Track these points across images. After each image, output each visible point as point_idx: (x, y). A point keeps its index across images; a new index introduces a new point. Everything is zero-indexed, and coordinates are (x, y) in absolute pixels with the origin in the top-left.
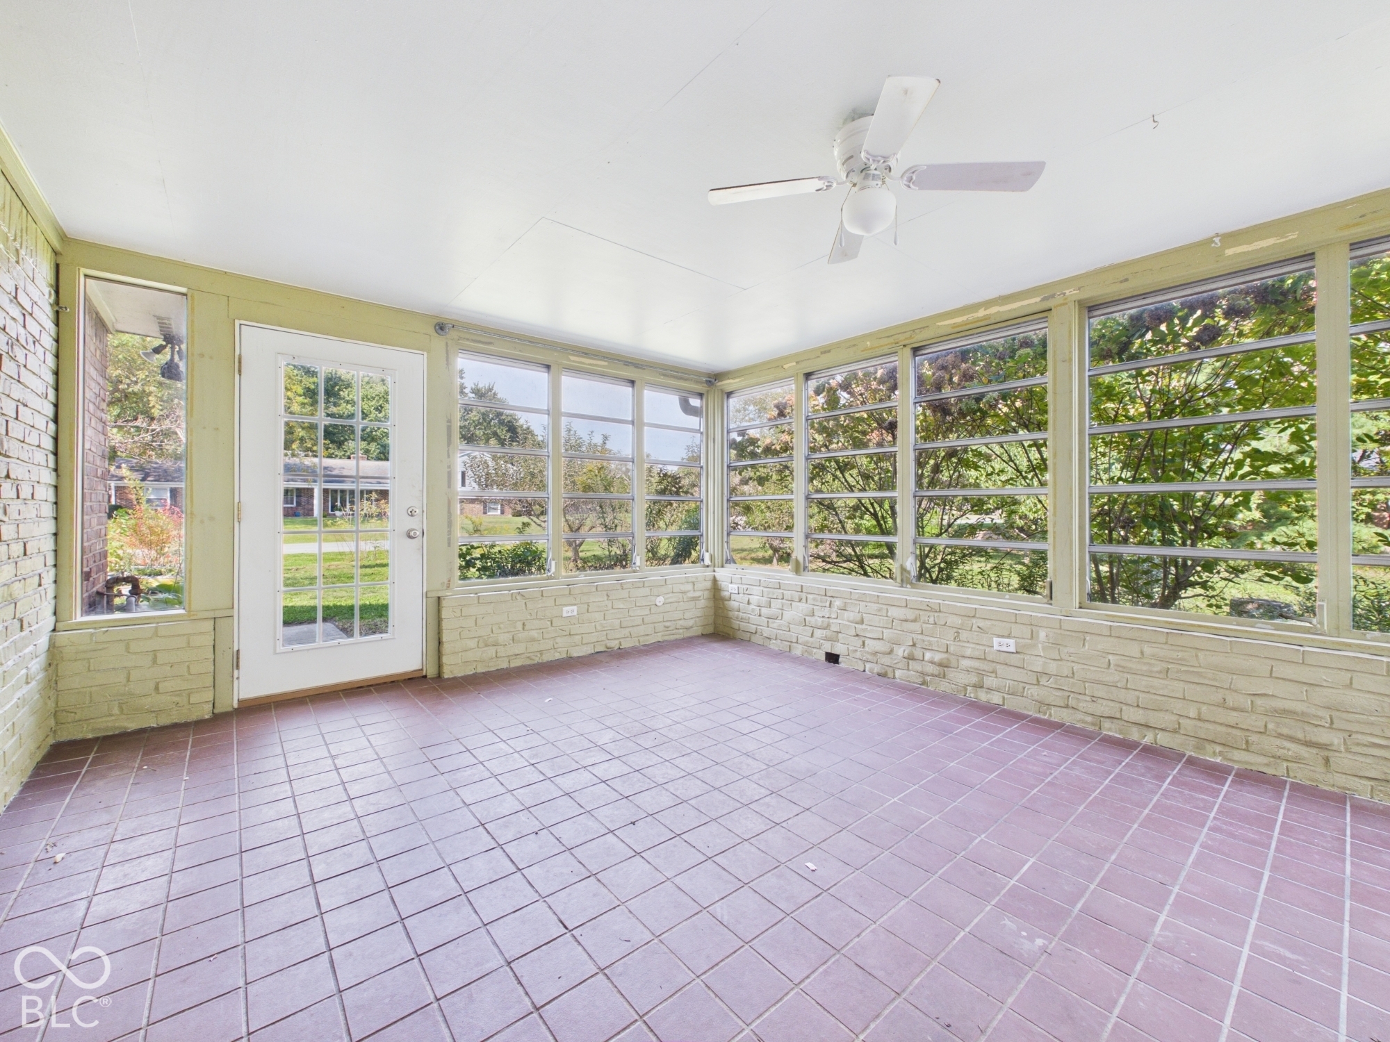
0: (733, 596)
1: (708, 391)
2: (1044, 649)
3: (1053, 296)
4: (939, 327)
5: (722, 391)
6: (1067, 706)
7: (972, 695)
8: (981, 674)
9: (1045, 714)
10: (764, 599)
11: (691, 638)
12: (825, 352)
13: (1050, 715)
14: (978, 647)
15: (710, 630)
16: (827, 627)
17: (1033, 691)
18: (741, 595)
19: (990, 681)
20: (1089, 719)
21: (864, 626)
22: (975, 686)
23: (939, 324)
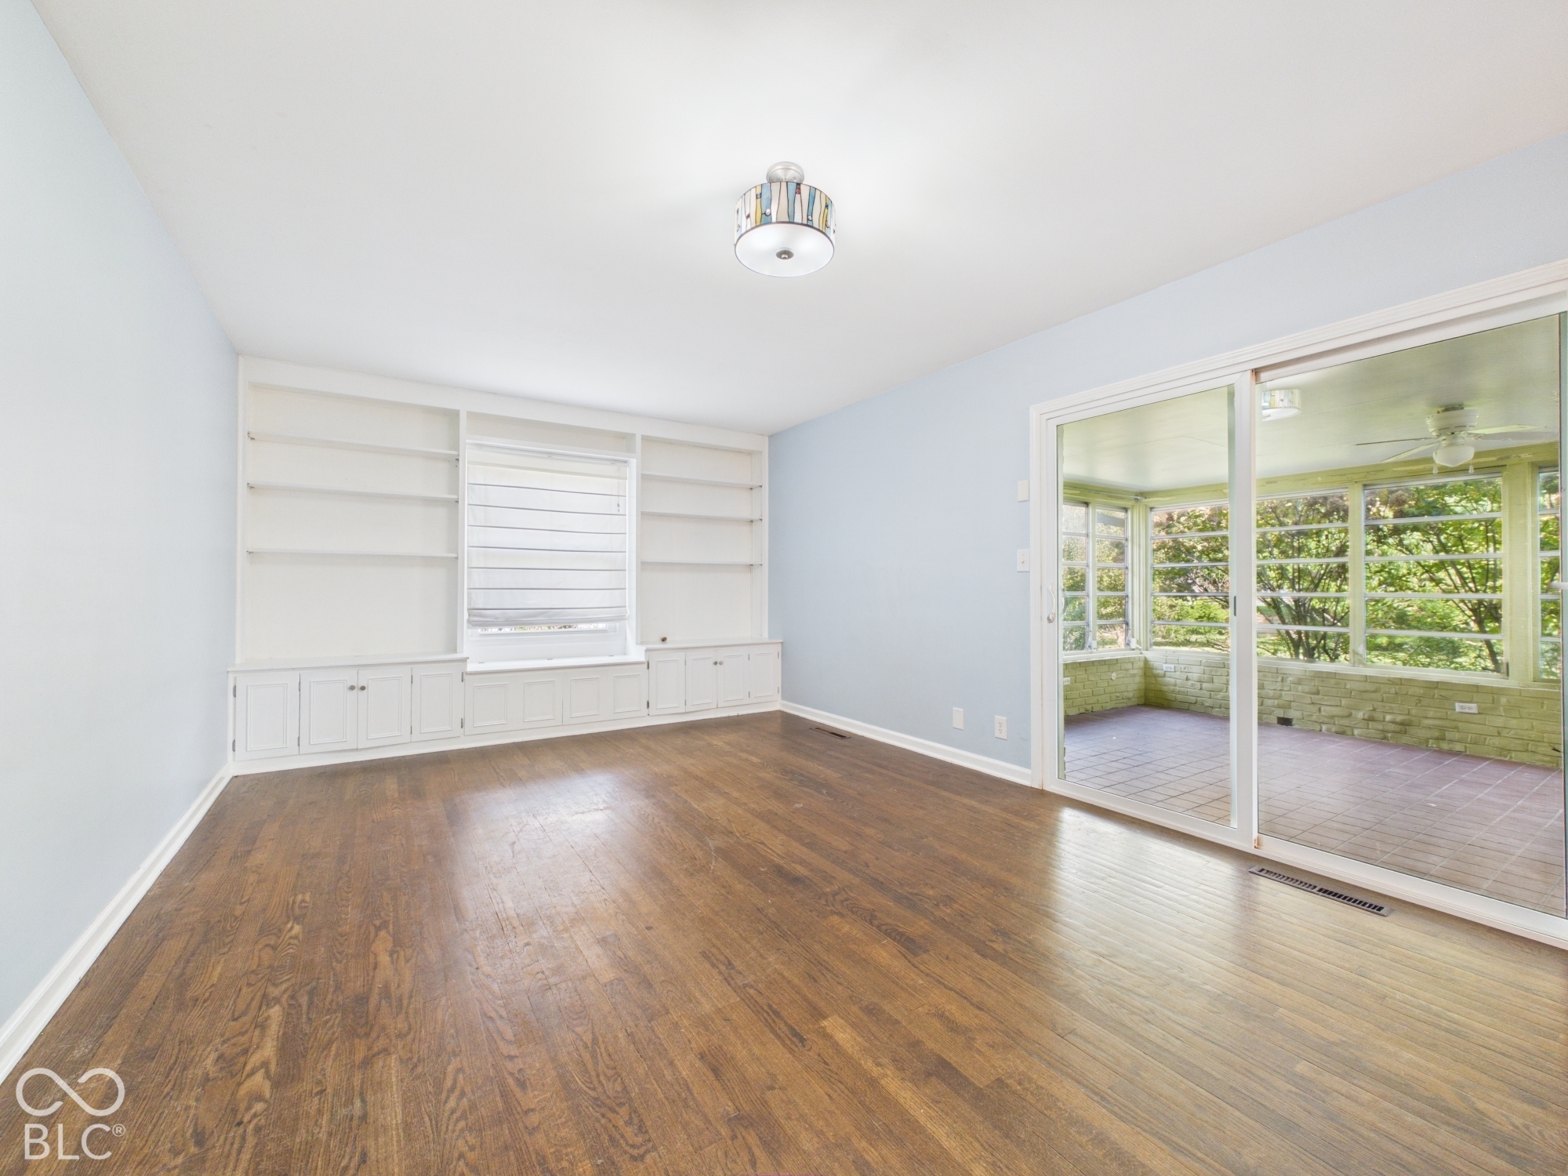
0: (1167, 674)
1: (1133, 506)
2: (1505, 710)
3: (1508, 457)
4: (1395, 471)
5: (1146, 506)
6: (1527, 751)
7: (1434, 746)
8: (1442, 729)
9: (1506, 756)
10: (1206, 676)
11: (1132, 706)
12: (1271, 483)
13: (1511, 757)
14: (1440, 710)
15: (1142, 701)
16: (1280, 697)
17: (1496, 741)
18: (1178, 673)
19: (1449, 735)
20: (1548, 759)
21: (1320, 696)
22: (1436, 739)
23: (1395, 469)
